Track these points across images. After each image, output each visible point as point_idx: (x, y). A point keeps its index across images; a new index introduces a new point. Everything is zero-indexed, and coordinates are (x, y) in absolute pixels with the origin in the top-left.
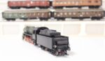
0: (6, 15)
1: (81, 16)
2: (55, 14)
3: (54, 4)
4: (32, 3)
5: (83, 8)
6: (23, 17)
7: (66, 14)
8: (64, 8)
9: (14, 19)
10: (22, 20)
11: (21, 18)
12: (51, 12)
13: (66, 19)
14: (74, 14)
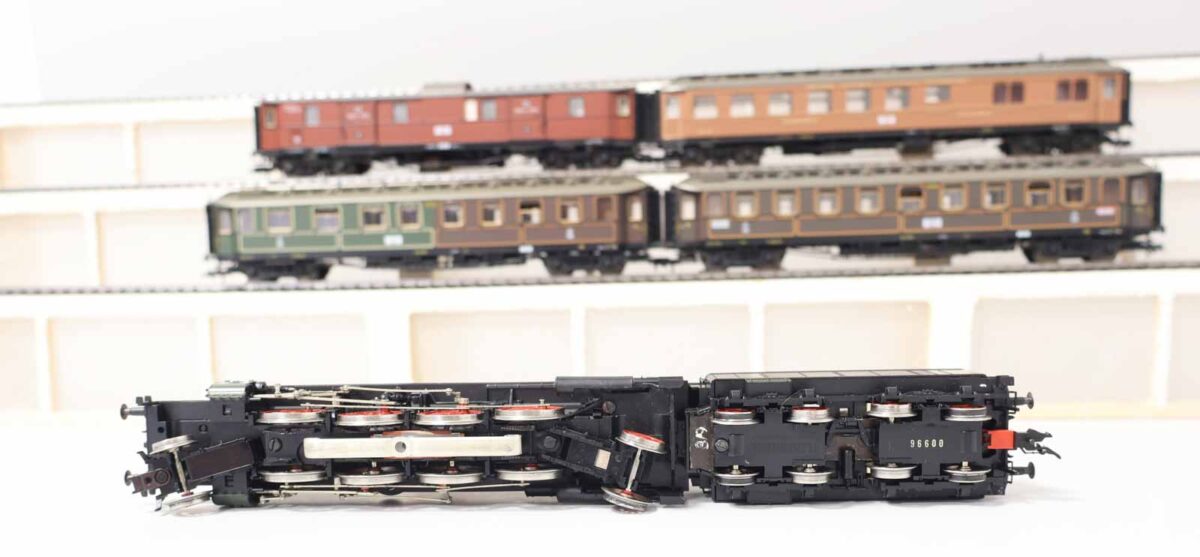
0: (246, 229)
1: (932, 224)
2: (688, 210)
3: (674, 120)
4: (471, 111)
5: (947, 153)
6: (393, 242)
7: (785, 208)
8: (773, 158)
9: (313, 268)
10: (391, 275)
11: (377, 260)
12: (650, 196)
13: (792, 259)
14: (866, 207)
